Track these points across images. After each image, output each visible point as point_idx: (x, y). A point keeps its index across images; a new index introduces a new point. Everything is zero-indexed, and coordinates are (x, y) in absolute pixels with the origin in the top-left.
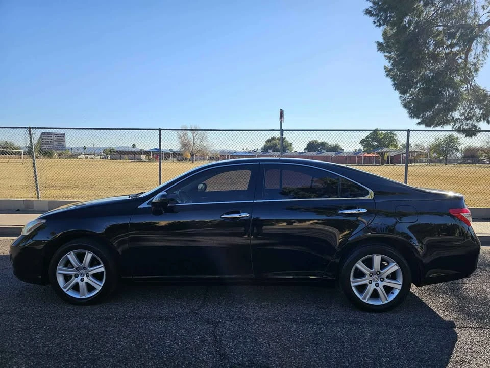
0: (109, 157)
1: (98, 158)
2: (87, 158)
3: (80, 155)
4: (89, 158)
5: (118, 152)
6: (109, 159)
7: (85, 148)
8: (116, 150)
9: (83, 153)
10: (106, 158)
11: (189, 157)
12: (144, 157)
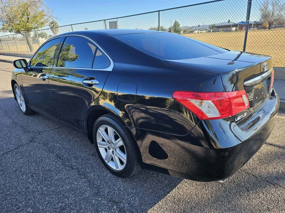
0: (212, 30)
1: (205, 31)
2: (198, 32)
3: (194, 31)
4: (200, 32)
5: (217, 27)
6: (211, 32)
7: (199, 26)
8: (216, 25)
9: (197, 29)
10: (209, 32)
11: (268, 26)
12: (234, 29)
